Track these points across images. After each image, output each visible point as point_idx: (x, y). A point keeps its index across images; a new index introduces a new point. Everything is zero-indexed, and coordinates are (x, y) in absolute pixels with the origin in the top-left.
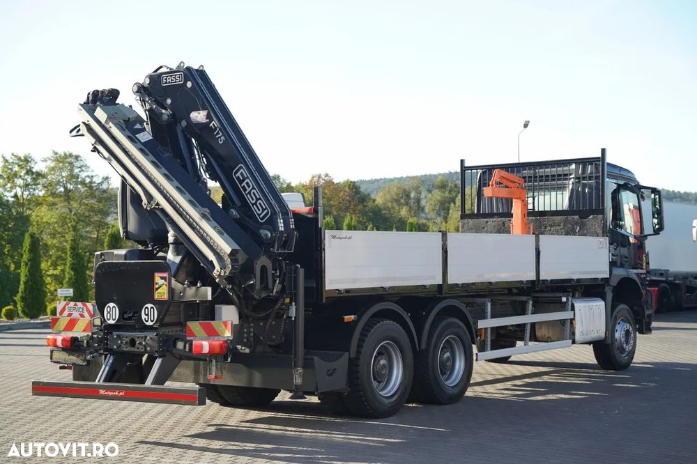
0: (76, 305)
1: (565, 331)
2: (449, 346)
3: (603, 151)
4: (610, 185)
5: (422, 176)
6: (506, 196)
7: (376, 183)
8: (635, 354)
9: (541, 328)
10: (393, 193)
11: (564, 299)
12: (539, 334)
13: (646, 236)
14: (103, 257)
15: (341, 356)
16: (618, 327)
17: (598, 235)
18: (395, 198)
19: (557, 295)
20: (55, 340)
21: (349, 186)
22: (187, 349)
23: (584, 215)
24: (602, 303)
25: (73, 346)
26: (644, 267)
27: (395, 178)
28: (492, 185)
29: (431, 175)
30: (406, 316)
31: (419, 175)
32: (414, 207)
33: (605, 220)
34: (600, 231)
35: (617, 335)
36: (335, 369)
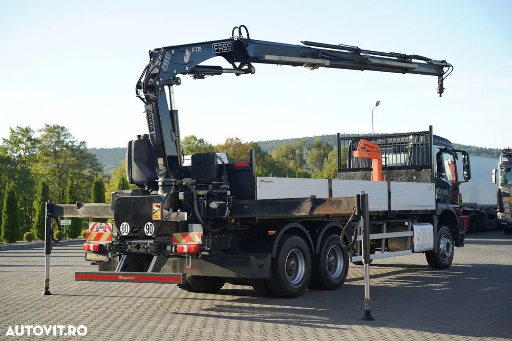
0: (101, 224)
1: (407, 244)
2: (333, 252)
3: (431, 127)
4: (436, 149)
5: (303, 138)
6: (368, 157)
7: (270, 144)
8: (453, 259)
9: (392, 242)
10: (283, 151)
11: (406, 223)
12: (390, 246)
13: (459, 183)
14: (117, 195)
15: (267, 256)
16: (442, 241)
17: (428, 182)
18: (285, 154)
19: (402, 221)
20: (89, 246)
21: (253, 146)
22: (173, 251)
23: (419, 168)
24: (431, 226)
25: (100, 250)
26: (459, 203)
27: (284, 140)
28: (359, 150)
29: (309, 138)
30: (307, 232)
31: (301, 138)
32: (299, 161)
33: (432, 172)
34: (429, 179)
35: (441, 246)
36: (263, 264)
